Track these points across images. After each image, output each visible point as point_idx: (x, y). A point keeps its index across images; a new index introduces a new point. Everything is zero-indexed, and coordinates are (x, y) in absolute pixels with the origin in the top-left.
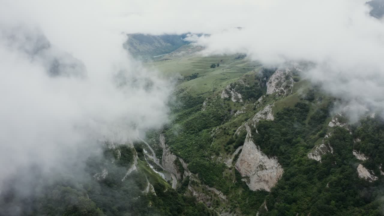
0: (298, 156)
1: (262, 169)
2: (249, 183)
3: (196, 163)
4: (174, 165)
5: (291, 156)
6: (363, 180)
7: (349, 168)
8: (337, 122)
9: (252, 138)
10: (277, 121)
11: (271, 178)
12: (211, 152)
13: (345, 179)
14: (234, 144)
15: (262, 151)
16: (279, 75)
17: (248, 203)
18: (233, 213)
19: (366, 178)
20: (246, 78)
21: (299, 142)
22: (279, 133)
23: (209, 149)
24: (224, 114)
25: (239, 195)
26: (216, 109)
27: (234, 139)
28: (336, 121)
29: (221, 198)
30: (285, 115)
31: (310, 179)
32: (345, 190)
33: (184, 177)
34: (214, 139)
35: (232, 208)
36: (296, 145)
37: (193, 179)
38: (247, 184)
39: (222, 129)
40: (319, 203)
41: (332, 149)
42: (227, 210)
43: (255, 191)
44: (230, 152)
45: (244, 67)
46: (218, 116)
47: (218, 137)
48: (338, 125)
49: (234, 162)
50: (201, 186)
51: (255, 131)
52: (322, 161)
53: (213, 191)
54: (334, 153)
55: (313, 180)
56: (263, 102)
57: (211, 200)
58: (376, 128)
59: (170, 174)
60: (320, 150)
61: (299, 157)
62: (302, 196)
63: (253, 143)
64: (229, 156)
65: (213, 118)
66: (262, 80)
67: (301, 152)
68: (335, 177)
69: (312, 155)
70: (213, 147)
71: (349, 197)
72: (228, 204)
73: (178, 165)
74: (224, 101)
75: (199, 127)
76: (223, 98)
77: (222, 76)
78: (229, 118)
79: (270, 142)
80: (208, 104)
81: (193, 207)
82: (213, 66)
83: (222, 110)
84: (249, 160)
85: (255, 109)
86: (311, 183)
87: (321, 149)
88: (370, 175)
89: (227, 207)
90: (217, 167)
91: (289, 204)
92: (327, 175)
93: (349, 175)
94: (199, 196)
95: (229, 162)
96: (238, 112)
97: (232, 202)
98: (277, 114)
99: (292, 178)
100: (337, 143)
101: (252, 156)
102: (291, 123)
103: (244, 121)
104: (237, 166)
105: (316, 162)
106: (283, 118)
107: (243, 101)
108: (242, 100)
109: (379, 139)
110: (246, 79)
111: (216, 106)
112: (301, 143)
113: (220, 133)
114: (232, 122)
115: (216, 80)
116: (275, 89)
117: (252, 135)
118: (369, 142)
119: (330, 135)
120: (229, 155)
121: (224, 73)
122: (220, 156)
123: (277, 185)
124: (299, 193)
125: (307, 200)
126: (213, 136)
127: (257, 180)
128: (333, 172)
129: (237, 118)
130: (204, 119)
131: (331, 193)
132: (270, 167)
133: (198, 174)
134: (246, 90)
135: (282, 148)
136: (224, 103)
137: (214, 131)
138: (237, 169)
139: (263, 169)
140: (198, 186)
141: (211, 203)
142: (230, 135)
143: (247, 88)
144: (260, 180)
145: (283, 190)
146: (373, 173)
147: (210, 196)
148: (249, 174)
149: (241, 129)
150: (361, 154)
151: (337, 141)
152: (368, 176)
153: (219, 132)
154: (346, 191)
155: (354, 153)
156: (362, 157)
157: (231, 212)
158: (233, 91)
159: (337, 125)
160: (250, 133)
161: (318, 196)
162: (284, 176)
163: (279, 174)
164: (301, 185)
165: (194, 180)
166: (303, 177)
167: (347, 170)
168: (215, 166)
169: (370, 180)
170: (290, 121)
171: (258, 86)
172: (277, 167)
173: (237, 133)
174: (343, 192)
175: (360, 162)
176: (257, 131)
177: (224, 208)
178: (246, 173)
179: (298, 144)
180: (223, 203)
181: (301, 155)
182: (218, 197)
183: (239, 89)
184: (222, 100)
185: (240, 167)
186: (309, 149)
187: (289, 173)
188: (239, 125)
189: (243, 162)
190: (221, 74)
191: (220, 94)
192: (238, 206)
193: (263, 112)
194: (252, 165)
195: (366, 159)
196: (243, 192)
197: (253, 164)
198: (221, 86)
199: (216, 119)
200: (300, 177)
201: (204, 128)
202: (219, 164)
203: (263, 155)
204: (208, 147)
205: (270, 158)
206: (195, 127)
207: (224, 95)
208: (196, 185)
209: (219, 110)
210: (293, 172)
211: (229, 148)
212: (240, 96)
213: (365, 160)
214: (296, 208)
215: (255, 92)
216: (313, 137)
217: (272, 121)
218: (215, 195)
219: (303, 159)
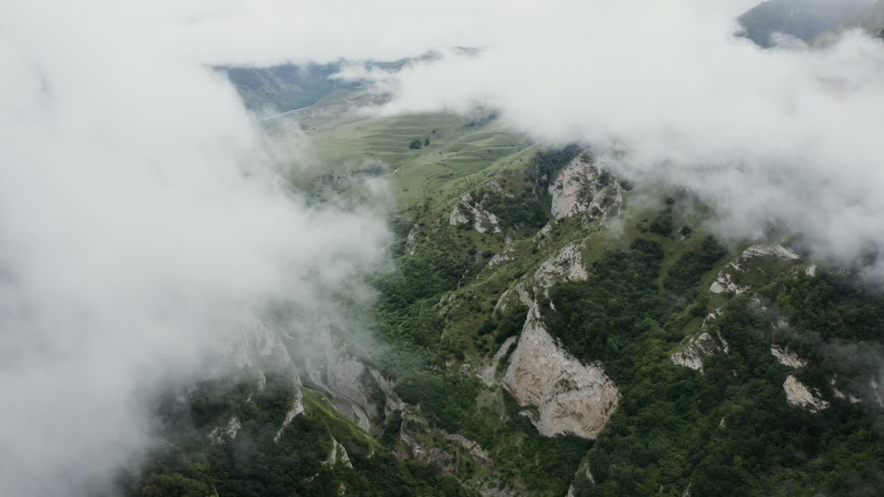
0: (649, 360)
1: (567, 389)
2: (537, 421)
3: (413, 380)
4: (358, 384)
5: (633, 361)
6: (798, 408)
7: (766, 384)
8: (729, 283)
9: (541, 320)
10: (595, 282)
11: (588, 407)
12: (444, 352)
13: (760, 408)
14: (496, 333)
15: (566, 349)
16: (581, 171)
17: (540, 465)
18: (507, 488)
19: (804, 405)
20: (505, 178)
21: (648, 328)
22: (603, 308)
23: (438, 345)
24: (461, 261)
25: (516, 448)
26: (441, 250)
27: (495, 322)
28: (726, 280)
29: (476, 456)
30: (613, 268)
31: (681, 410)
32: (761, 432)
33: (387, 413)
34: (447, 321)
35: (504, 478)
36: (643, 335)
37: (410, 418)
38: (534, 423)
39: (465, 298)
40: (708, 462)
41: (725, 343)
42: (492, 483)
43: (552, 438)
44: (488, 350)
45: (490, 148)
46: (447, 267)
47: (456, 317)
48: (732, 289)
49: (499, 373)
50: (429, 431)
51: (548, 306)
52: (705, 370)
53: (458, 441)
54: (730, 353)
55: (688, 412)
56: (554, 235)
57: (454, 461)
58: (820, 299)
59: (350, 407)
60: (700, 346)
61: (651, 361)
62: (668, 448)
63: (544, 331)
64: (487, 362)
65: (438, 272)
66: (539, 181)
67: (655, 351)
68: (737, 404)
69: (680, 357)
70: (448, 341)
71: (771, 446)
72: (494, 469)
73: (369, 386)
74: (458, 232)
75: (408, 293)
76: (455, 224)
77: (442, 170)
78: (474, 271)
79: (584, 329)
80: (420, 238)
81: (432, 486)
82: (415, 145)
83: (456, 252)
84: (536, 369)
85: (535, 251)
86: (684, 418)
87: (701, 343)
88: (812, 398)
89: (492, 476)
90: (463, 386)
91: (641, 466)
92: (718, 401)
93: (768, 400)
94: (428, 455)
95: (487, 374)
96: (496, 259)
97: (503, 463)
98: (595, 265)
99: (642, 409)
100: (737, 330)
101: (543, 360)
102: (627, 286)
103: (513, 280)
104: (508, 382)
105: (691, 373)
106: (608, 274)
107: (502, 230)
108: (499, 228)
109: (828, 322)
110: (505, 181)
111: (440, 244)
112: (653, 331)
113: (459, 308)
114: (486, 282)
115: (428, 179)
116: (576, 205)
117: (542, 313)
118: (807, 328)
119: (718, 312)
120: (486, 358)
121: (445, 163)
122: (466, 360)
123: (610, 426)
124: (660, 442)
125: (681, 457)
126: (445, 315)
127: (556, 412)
128: (733, 393)
129: (496, 273)
130: (417, 274)
131: (733, 439)
132: (587, 384)
133: (421, 405)
134: (506, 205)
135: (613, 342)
136: (460, 236)
137: (444, 304)
138: (507, 389)
139: (570, 389)
140: (422, 432)
141: (455, 469)
142: (484, 312)
143: (508, 201)
144: (563, 413)
145: (624, 436)
146: (818, 393)
147: (450, 454)
148: (538, 400)
149: (507, 299)
150: (789, 353)
151: (737, 326)
152: (808, 400)
153: (458, 306)
154: (763, 435)
155: (775, 352)
156: (792, 360)
157: (501, 487)
158: (478, 208)
159: (729, 290)
160: (537, 309)
161: (705, 447)
162: (623, 405)
163: (607, 399)
164: (665, 424)
165: (413, 421)
166: (666, 407)
167: (762, 390)
168: (458, 385)
169: (812, 409)
170: (623, 281)
171: (534, 195)
172: (602, 383)
173: (500, 307)
174: (758, 436)
175: (789, 370)
176: (552, 306)
177: (486, 479)
178: (529, 397)
179: (647, 333)
180: (483, 467)
181: (656, 357)
182: (470, 455)
183: (491, 204)
184: (454, 230)
185: (514, 386)
186: (672, 344)
187: (633, 397)
188: (503, 289)
189: (522, 373)
190: (439, 164)
191: (445, 215)
192: (516, 473)
193: (558, 260)
194: (544, 380)
195: (800, 364)
196: (525, 440)
197: (546, 379)
198: (441, 192)
199: (444, 274)
200: (660, 405)
201: (420, 296)
202: (466, 380)
203: (568, 358)
204: (436, 341)
205: (586, 365)
206: (398, 294)
207: (456, 218)
208: (419, 430)
209: (447, 252)
210: (643, 395)
211: (485, 342)
212: (493, 219)
213: (800, 368)
214: (657, 474)
215: (527, 210)
216: (678, 316)
217: (584, 282)
218: (463, 450)
219: (660, 365)
